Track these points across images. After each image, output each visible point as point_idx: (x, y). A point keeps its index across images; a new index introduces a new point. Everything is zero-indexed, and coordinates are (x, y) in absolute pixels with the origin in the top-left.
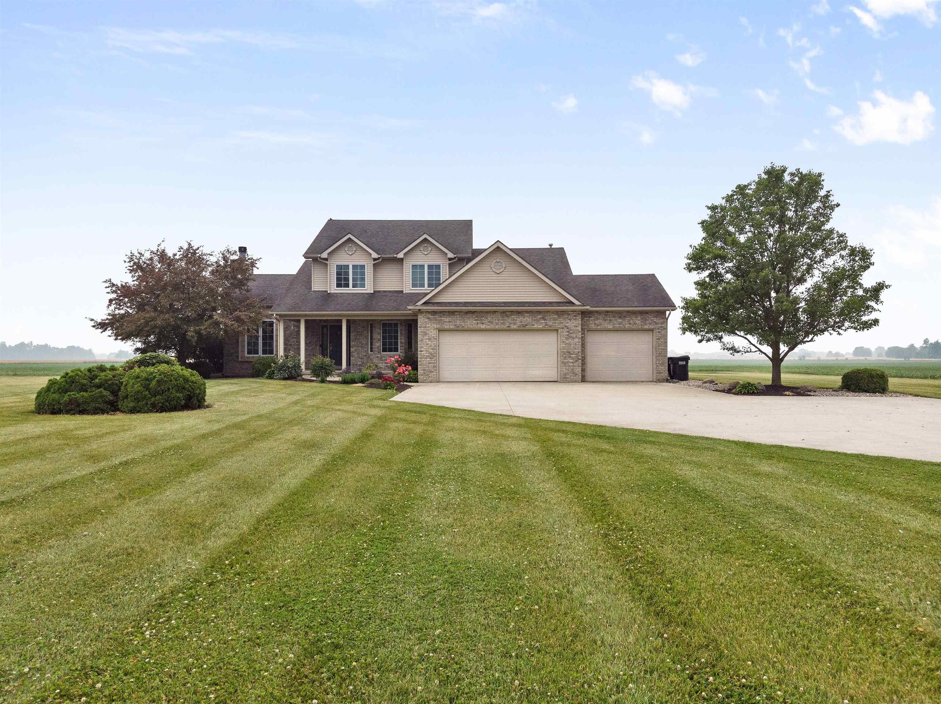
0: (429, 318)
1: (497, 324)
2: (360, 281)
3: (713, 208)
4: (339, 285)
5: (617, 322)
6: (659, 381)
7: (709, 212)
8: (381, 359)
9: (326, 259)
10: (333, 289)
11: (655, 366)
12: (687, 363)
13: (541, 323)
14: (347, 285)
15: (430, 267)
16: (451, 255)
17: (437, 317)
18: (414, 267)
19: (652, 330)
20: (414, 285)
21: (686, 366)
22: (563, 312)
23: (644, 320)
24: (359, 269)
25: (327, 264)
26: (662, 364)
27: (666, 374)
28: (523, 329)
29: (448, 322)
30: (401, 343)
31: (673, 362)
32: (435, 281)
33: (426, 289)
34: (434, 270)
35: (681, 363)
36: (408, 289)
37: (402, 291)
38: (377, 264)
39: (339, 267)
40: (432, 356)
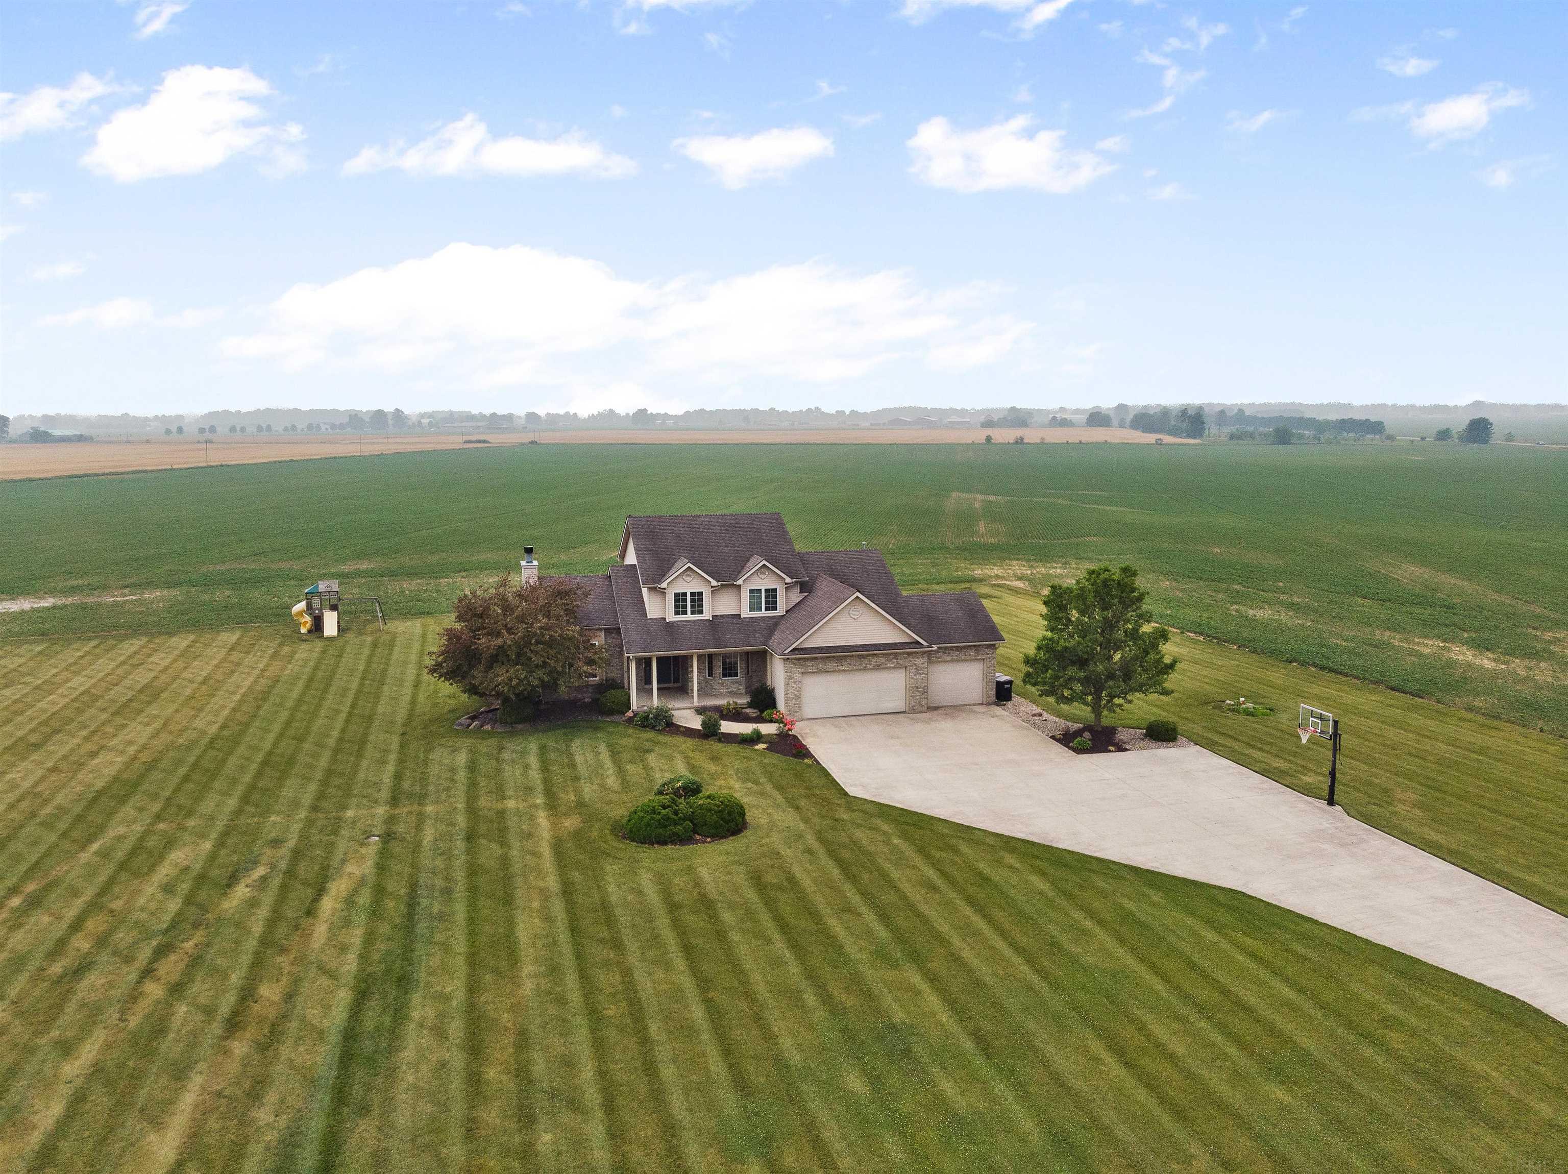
0: (796, 663)
1: (855, 665)
2: (698, 608)
4: (677, 613)
5: (955, 655)
6: (989, 704)
8: (722, 684)
9: (665, 589)
10: (671, 617)
11: (985, 690)
12: (1011, 686)
13: (894, 664)
14: (685, 613)
15: (767, 591)
16: (788, 580)
17: (801, 662)
18: (751, 592)
19: (984, 659)
20: (751, 610)
21: (1010, 688)
22: (912, 653)
23: (977, 652)
24: (697, 597)
25: (665, 593)
26: (992, 690)
27: (994, 698)
28: (878, 668)
29: (812, 667)
30: (741, 668)
31: (1000, 685)
32: (772, 604)
33: (764, 613)
34: (771, 594)
35: (1006, 686)
36: (746, 613)
37: (739, 615)
38: (715, 591)
39: (676, 595)
40: (798, 697)
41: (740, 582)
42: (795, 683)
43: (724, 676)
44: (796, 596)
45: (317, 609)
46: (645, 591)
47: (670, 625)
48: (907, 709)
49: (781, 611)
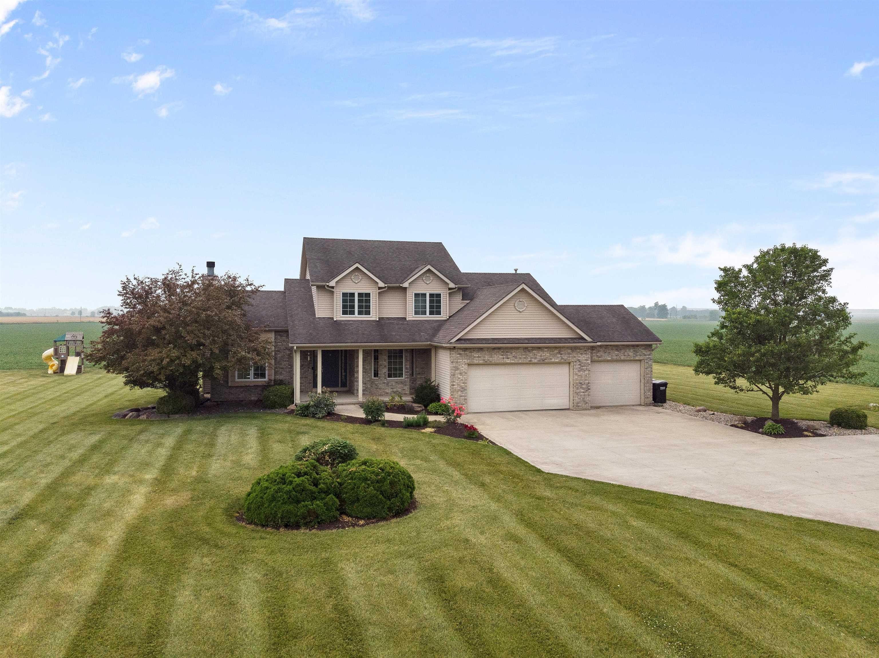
0: (460, 354)
1: (520, 358)
2: (365, 309)
3: (725, 270)
4: (344, 313)
5: (615, 354)
6: (647, 405)
7: (722, 273)
8: (387, 384)
9: (333, 287)
10: (339, 316)
11: (643, 391)
12: (666, 387)
13: (558, 358)
14: (352, 313)
15: (431, 295)
16: (452, 285)
17: (467, 352)
18: (417, 295)
19: (640, 361)
20: (416, 313)
21: (665, 390)
22: (576, 348)
23: (635, 352)
24: (365, 298)
25: (333, 292)
26: (649, 391)
27: (651, 399)
28: (543, 363)
29: (477, 357)
30: (406, 368)
31: (656, 387)
32: (436, 309)
33: (427, 317)
34: (436, 298)
35: (662, 388)
36: (411, 316)
37: (405, 318)
38: (382, 292)
39: (344, 295)
40: (464, 389)
41: (406, 285)
42: (461, 374)
43: (390, 376)
44: (458, 302)
45: (63, 354)
46: (314, 289)
47: (337, 323)
48: (571, 405)
49: (444, 315)
